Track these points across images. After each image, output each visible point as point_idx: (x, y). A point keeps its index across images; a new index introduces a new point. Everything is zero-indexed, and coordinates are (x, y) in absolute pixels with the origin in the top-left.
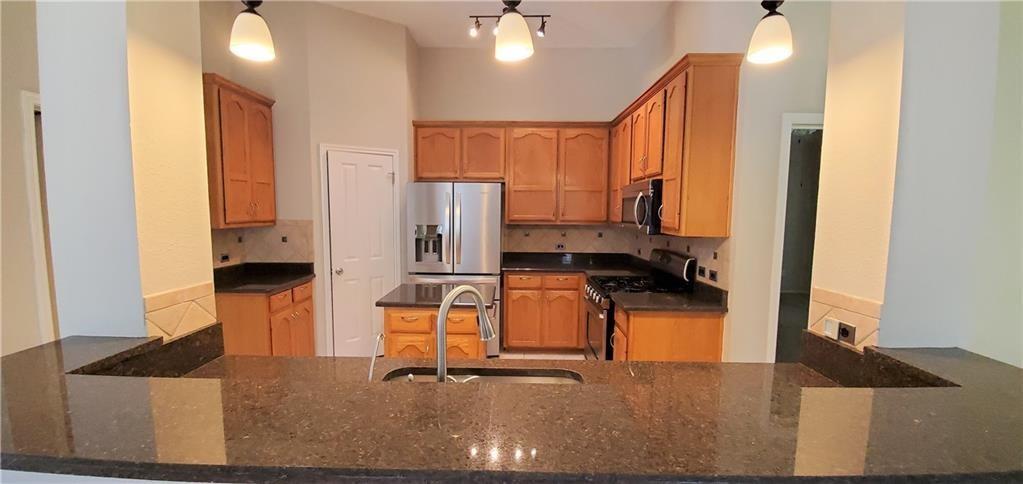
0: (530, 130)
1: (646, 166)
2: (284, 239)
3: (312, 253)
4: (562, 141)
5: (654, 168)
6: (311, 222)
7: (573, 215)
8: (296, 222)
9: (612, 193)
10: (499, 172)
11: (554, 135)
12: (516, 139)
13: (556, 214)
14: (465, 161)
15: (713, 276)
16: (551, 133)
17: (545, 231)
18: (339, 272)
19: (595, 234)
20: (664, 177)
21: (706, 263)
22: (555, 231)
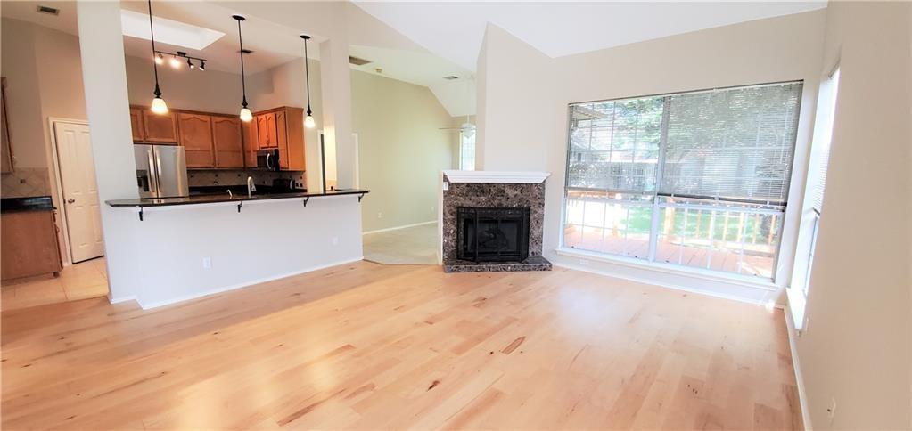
0: (191, 116)
1: (268, 142)
2: (22, 182)
3: (50, 189)
4: (214, 124)
5: (273, 143)
6: (47, 169)
7: (225, 164)
8: (34, 169)
9: (246, 154)
10: (173, 138)
11: (209, 120)
12: (183, 120)
13: (214, 164)
14: (147, 130)
15: (301, 185)
16: (207, 118)
17: (205, 174)
18: (71, 202)
19: (236, 174)
20: (280, 148)
21: (299, 181)
22: (211, 174)
